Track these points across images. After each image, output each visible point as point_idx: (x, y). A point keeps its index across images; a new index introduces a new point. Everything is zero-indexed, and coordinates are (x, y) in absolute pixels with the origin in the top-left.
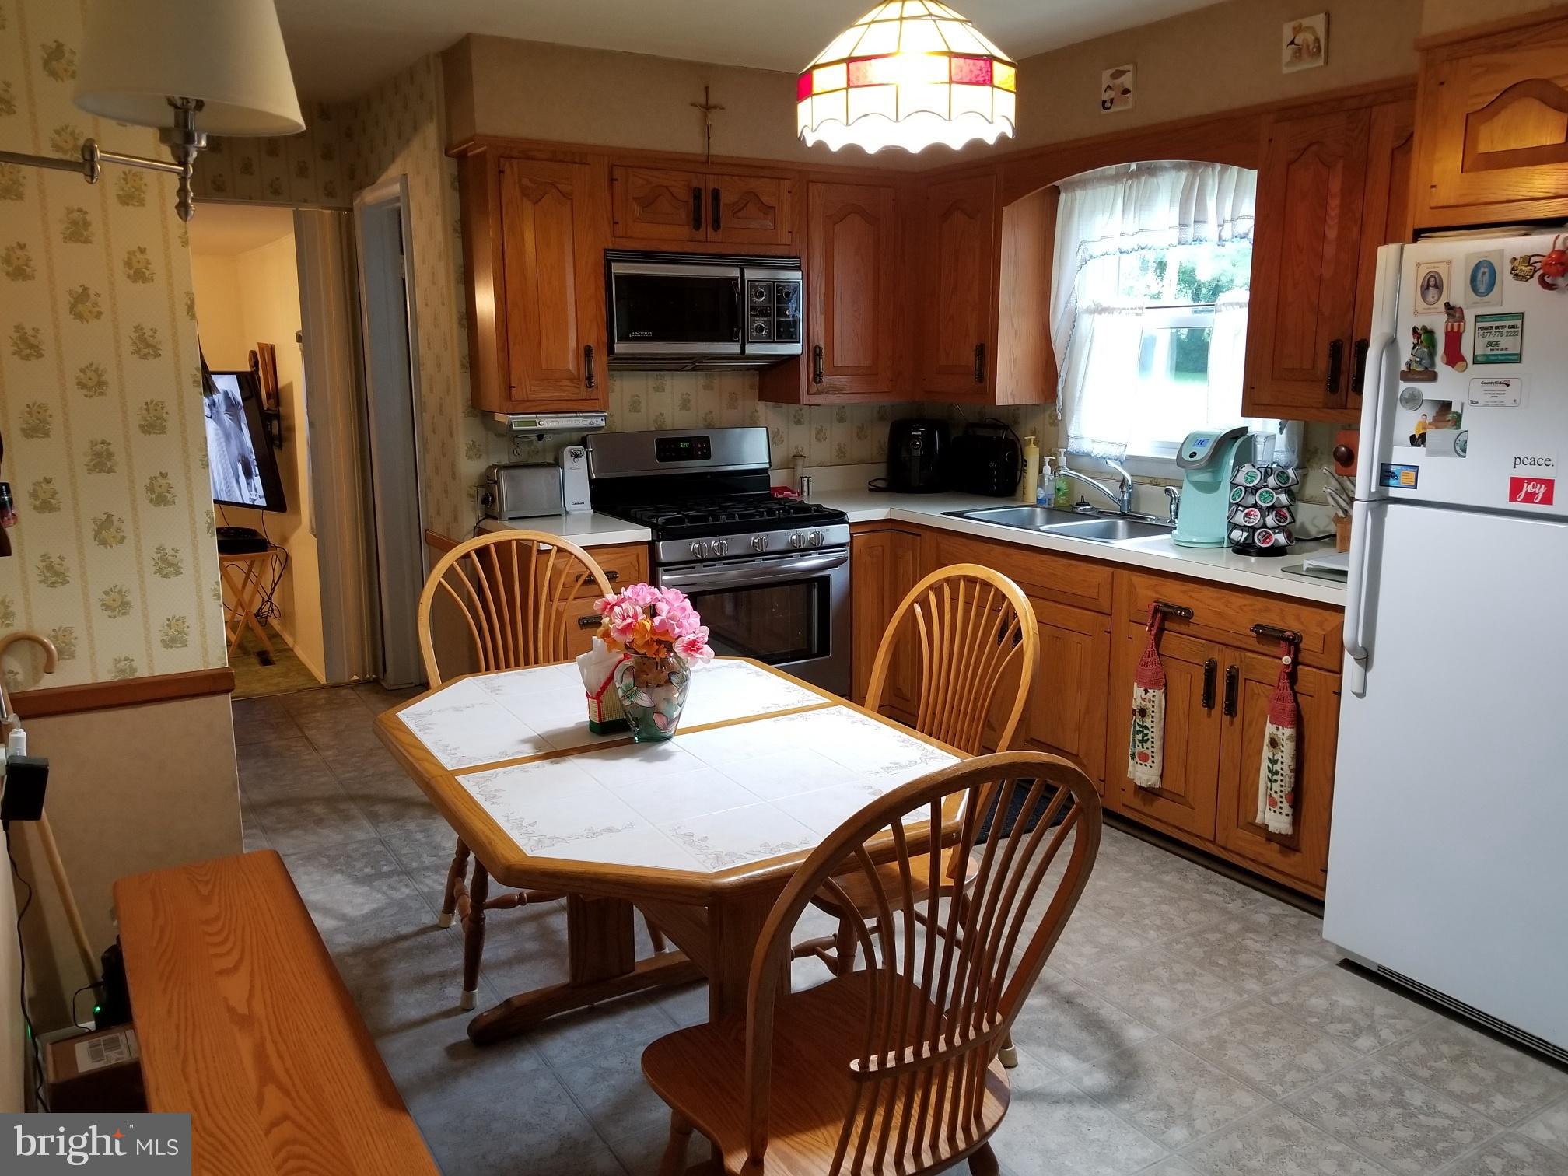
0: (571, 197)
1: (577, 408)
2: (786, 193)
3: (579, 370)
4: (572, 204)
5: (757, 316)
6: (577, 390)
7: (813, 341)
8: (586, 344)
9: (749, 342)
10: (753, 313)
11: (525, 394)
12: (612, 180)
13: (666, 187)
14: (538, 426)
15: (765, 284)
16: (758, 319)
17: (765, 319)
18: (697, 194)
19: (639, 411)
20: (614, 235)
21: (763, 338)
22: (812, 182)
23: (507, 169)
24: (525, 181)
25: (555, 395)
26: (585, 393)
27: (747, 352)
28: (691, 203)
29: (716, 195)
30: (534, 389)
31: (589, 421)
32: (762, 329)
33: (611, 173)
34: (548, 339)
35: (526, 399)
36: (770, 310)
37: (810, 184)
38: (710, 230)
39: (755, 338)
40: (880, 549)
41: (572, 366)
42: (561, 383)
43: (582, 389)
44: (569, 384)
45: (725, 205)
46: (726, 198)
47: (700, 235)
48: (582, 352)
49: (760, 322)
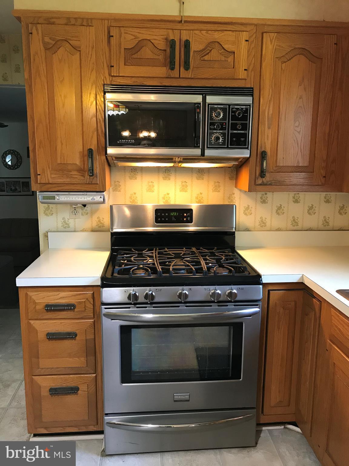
0: (79, 50)
1: (83, 189)
2: (244, 42)
3: (84, 164)
4: (80, 54)
5: (215, 129)
6: (82, 178)
7: (261, 147)
8: (89, 148)
9: (207, 147)
10: (212, 127)
11: (47, 179)
12: (110, 36)
13: (149, 40)
14: (56, 200)
15: (222, 106)
16: (215, 131)
17: (221, 131)
18: (172, 44)
19: (153, 192)
20: (110, 75)
21: (221, 145)
22: (265, 32)
23: (34, 31)
24: (47, 39)
25: (67, 180)
26: (88, 180)
27: (206, 154)
28: (168, 50)
29: (187, 44)
30: (53, 176)
31: (91, 198)
32: (218, 138)
33: (109, 32)
34: (62, 144)
35: (47, 182)
36: (226, 125)
37: (264, 34)
38: (182, 69)
39: (212, 145)
40: (293, 303)
41: (78, 162)
42: (71, 173)
43: (86, 177)
44: (78, 174)
45: (194, 51)
46: (194, 47)
47: (175, 73)
48: (86, 153)
49: (217, 133)
